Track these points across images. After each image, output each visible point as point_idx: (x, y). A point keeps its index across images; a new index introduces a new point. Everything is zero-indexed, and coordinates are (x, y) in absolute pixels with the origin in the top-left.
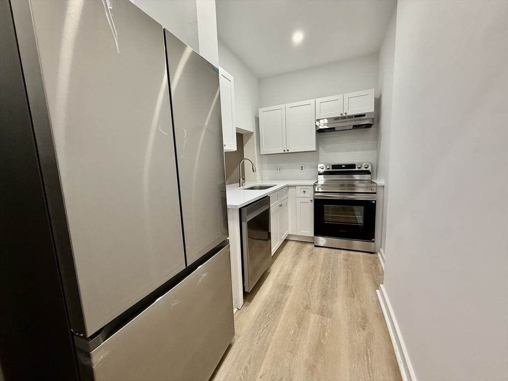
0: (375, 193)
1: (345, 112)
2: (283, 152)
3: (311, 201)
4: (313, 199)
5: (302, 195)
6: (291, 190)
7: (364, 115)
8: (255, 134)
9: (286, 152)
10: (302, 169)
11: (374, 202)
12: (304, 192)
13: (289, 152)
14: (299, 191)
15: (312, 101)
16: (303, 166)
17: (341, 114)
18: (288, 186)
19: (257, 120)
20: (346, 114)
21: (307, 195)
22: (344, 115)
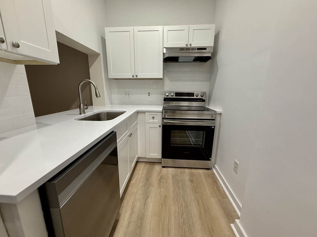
0: (214, 120)
1: (189, 44)
2: (132, 77)
3: (160, 126)
4: (161, 125)
5: (151, 120)
6: (140, 116)
7: (205, 49)
8: (101, 55)
9: (135, 77)
10: (149, 95)
11: (213, 127)
12: (153, 118)
13: (138, 77)
14: (148, 116)
15: (160, 28)
16: (150, 92)
17: (187, 45)
18: (138, 113)
19: (103, 41)
20: (190, 45)
21: (156, 121)
22: (189, 46)
